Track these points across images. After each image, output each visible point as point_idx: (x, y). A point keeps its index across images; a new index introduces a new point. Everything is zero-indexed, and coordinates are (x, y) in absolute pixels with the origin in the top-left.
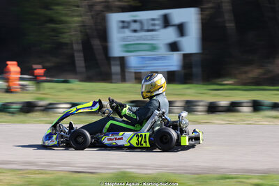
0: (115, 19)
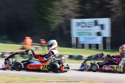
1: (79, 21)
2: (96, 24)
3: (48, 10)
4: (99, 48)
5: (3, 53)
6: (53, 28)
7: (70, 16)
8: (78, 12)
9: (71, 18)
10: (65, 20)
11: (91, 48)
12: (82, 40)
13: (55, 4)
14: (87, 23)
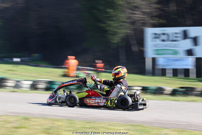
0: (150, 32)
2: (185, 35)
3: (107, 13)
4: (190, 75)
5: (34, 81)
6: (115, 41)
7: (143, 23)
8: (156, 17)
9: (144, 26)
10: (134, 30)
11: (177, 76)
12: (162, 62)
13: (118, 3)
14: (171, 35)
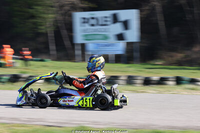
1: (87, 15)
2: (115, 19)
12: (91, 48)
14: (100, 19)
